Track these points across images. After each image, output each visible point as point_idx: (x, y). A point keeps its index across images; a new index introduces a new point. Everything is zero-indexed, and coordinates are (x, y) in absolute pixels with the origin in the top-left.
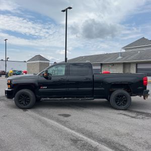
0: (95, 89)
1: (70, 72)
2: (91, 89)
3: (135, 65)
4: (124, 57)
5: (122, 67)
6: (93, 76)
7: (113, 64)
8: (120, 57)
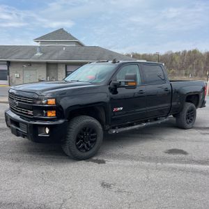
4: (44, 53)
6: (171, 85)
7: (30, 64)
8: (39, 54)
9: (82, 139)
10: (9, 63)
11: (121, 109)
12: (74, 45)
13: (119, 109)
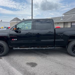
0: (56, 40)
1: (36, 27)
2: (53, 40)
3: (70, 24)
4: (64, 19)
5: (63, 25)
6: (55, 30)
7: (58, 23)
8: (62, 19)
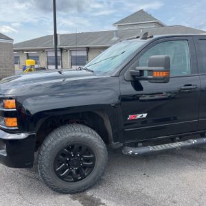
8: (115, 38)
9: (67, 162)
10: (88, 49)
11: (145, 115)
12: (154, 26)
13: (139, 116)
